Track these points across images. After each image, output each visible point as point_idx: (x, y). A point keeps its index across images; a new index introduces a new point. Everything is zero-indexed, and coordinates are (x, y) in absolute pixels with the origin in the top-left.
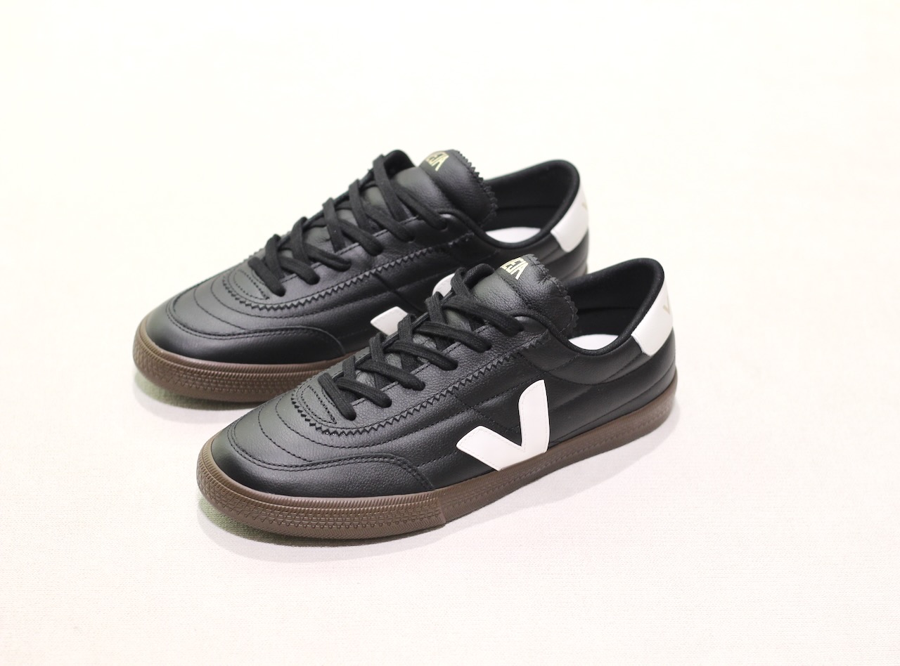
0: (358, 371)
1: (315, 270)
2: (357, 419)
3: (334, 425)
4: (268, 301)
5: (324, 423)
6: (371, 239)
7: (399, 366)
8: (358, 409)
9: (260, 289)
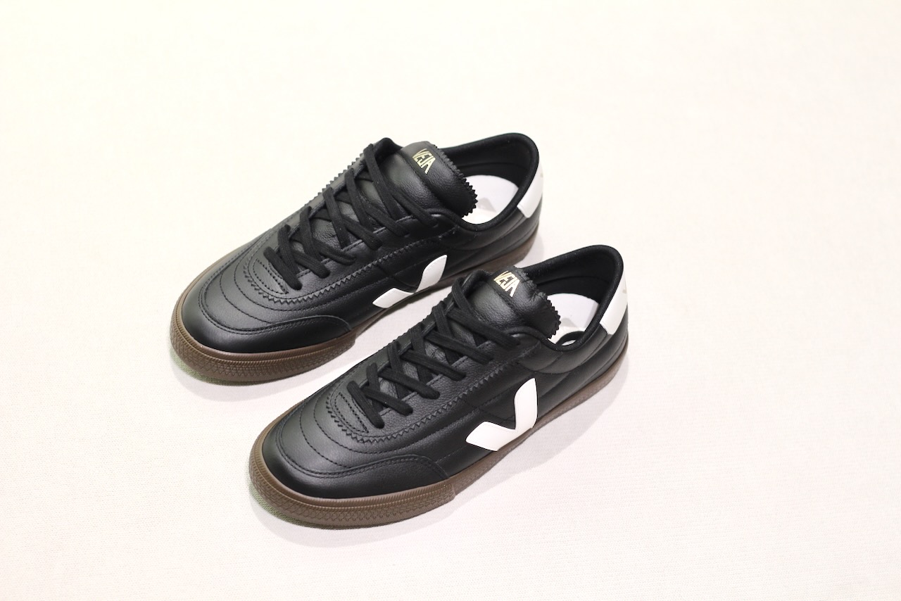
0: (380, 379)
1: (326, 265)
2: (385, 427)
3: (366, 434)
4: (288, 296)
5: (358, 432)
6: (372, 236)
7: (416, 377)
8: (384, 418)
9: (279, 284)
